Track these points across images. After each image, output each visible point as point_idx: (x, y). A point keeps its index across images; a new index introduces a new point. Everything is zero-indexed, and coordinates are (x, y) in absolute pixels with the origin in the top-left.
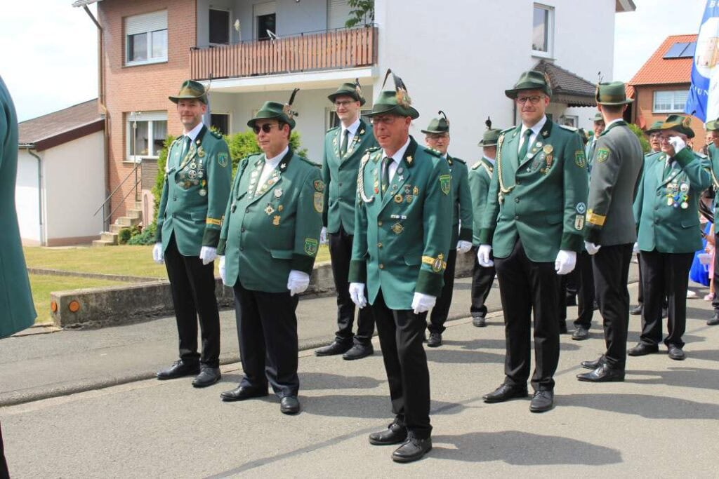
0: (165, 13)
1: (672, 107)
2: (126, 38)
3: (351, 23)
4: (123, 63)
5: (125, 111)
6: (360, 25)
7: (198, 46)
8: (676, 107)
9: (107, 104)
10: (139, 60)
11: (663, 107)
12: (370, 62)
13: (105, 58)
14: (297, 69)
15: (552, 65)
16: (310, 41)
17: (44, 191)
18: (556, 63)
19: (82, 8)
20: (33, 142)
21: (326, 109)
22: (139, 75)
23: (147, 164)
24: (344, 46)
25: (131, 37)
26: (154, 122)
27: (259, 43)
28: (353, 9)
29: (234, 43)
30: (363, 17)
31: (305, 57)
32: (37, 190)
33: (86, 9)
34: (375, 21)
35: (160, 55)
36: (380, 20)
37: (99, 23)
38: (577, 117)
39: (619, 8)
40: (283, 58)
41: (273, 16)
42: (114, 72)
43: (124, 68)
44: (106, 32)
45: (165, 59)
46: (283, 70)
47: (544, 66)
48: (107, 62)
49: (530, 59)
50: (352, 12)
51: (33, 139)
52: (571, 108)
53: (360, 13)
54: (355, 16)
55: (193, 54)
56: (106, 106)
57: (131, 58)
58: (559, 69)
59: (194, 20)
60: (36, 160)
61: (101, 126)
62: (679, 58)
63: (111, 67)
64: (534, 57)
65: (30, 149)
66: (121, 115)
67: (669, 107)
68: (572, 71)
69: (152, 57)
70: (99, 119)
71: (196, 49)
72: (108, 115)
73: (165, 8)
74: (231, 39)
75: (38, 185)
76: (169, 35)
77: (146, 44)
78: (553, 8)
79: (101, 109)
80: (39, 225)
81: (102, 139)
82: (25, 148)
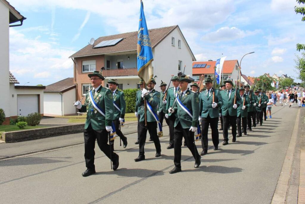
4: (82, 72)
8: (196, 80)
9: (77, 81)
10: (86, 71)
13: (76, 70)
19: (71, 59)
21: (136, 83)
25: (83, 66)
29: (111, 69)
32: (61, 103)
33: (72, 59)
35: (93, 70)
37: (74, 61)
39: (193, 61)
42: (79, 74)
44: (77, 65)
48: (77, 72)
51: (60, 90)
55: (104, 71)
57: (83, 71)
59: (104, 63)
60: (61, 95)
61: (75, 87)
62: (196, 68)
64: (179, 72)
65: (60, 92)
66: (81, 84)
70: (75, 85)
71: (104, 69)
72: (77, 85)
73: (95, 59)
74: (110, 67)
75: (61, 101)
76: (96, 66)
77: (88, 68)
78: (182, 61)
79: (75, 83)
80: (61, 112)
81: (75, 90)
82: (58, 92)
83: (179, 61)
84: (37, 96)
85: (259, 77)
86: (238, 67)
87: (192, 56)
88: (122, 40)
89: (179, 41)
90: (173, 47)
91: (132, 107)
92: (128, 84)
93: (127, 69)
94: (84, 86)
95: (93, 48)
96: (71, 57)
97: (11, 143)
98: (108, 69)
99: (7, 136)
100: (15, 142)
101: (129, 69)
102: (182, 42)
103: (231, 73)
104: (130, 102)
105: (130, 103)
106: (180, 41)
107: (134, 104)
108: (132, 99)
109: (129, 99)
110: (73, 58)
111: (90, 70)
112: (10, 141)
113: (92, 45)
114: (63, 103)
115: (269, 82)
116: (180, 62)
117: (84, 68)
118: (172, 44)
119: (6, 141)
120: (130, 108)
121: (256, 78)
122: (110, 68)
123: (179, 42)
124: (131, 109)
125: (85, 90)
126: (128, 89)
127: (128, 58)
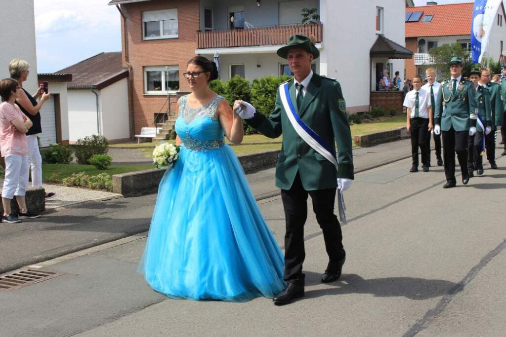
0: (176, 10)
2: (143, 24)
3: (304, 20)
4: (142, 38)
5: (145, 65)
6: (308, 21)
7: (201, 30)
10: (153, 36)
12: (320, 40)
13: (127, 35)
15: (384, 38)
16: (281, 29)
18: (388, 36)
20: (96, 84)
21: (279, 63)
22: (155, 45)
25: (146, 23)
26: (166, 72)
28: (304, 13)
30: (308, 17)
31: (275, 37)
32: (96, 113)
33: (118, 7)
34: (321, 20)
35: (170, 34)
36: (323, 19)
38: (392, 64)
39: (407, 6)
42: (135, 43)
43: (144, 41)
44: (127, 20)
45: (177, 36)
47: (381, 39)
48: (130, 37)
49: (375, 35)
51: (95, 81)
52: (391, 59)
53: (306, 15)
54: (303, 18)
55: (199, 35)
56: (129, 63)
57: (146, 35)
58: (388, 39)
60: (95, 95)
61: (126, 75)
63: (133, 40)
64: (377, 34)
65: (93, 89)
66: (141, 68)
68: (394, 41)
69: (164, 35)
70: (123, 71)
71: (200, 31)
72: (131, 69)
73: (176, 8)
74: (213, 25)
75: (96, 110)
76: (179, 23)
77: (159, 27)
78: (382, 8)
79: (125, 64)
81: (127, 82)
82: (89, 89)
83: (377, 7)
84: (53, 97)
92: (259, 66)
93: (259, 29)
94: (148, 73)
96: (115, 3)
97: (131, 196)
98: (208, 31)
99: (125, 183)
100: (139, 196)
101: (262, 29)
109: (270, 100)
110: (119, 5)
112: (130, 193)
114: (101, 113)
116: (379, 11)
117: (146, 30)
119: (122, 193)
122: (212, 27)
125: (151, 82)
126: (267, 78)
127: (258, 3)
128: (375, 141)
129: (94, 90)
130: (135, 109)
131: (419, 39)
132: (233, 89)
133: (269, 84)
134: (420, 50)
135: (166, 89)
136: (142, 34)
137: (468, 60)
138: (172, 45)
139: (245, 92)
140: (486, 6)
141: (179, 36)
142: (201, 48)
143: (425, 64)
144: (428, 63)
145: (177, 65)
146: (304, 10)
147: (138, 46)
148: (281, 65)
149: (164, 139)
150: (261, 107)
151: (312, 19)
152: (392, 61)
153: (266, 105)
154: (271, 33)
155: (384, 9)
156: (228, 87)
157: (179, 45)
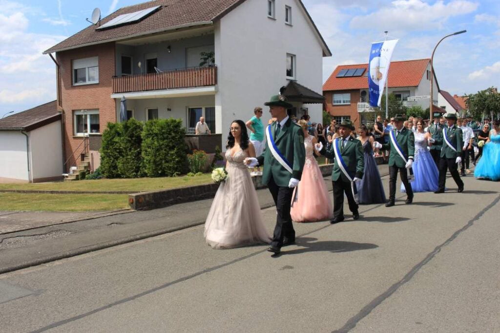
0: (97, 57)
1: (342, 102)
2: (73, 71)
3: (202, 64)
4: (72, 84)
5: (73, 109)
6: (206, 65)
7: (117, 75)
8: (344, 102)
9: (63, 106)
10: (81, 82)
11: (337, 102)
12: (214, 83)
13: (61, 81)
14: (174, 87)
15: (296, 83)
16: (181, 73)
17: (31, 153)
18: (298, 82)
19: (48, 55)
20: (24, 127)
21: (186, 107)
22: (82, 90)
23: (92, 138)
24: (196, 75)
25: (76, 70)
26: (91, 115)
27: (148, 74)
28: (202, 57)
29: (134, 74)
30: (207, 61)
31: (176, 80)
32: (26, 153)
33: (51, 56)
34: (216, 63)
35: (94, 80)
36: (217, 63)
37: (57, 62)
38: (307, 109)
39: (324, 55)
40: (164, 81)
41: (156, 59)
42: (67, 89)
43: (73, 87)
44: (61, 67)
45: (97, 82)
46: (164, 87)
47: (292, 84)
48: (62, 84)
49: (286, 81)
50: (202, 59)
51: (23, 125)
52: (305, 104)
53: (205, 59)
54: (203, 61)
55: (114, 80)
56: (62, 106)
57: (76, 82)
58: (299, 85)
59: (114, 62)
60: (25, 136)
61: (60, 118)
62: (344, 77)
63: (65, 86)
64: (287, 79)
65: (22, 130)
66: (71, 112)
67: (340, 102)
70: (58, 114)
71: (115, 76)
72: (64, 112)
74: (132, 71)
75: (26, 150)
76: (99, 69)
77: (85, 75)
78: (295, 56)
79: (59, 108)
80: (28, 172)
81: (60, 125)
82: (19, 130)
83: (288, 54)
85: (476, 95)
86: (432, 74)
87: (321, 46)
88: (157, 10)
89: (288, 9)
90: (271, 22)
91: (163, 162)
92: (169, 110)
94: (79, 117)
95: (96, 30)
96: (49, 52)
98: (125, 76)
102: (295, 13)
103: (418, 86)
104: (158, 150)
105: (159, 154)
106: (290, 8)
107: (166, 154)
108: (163, 144)
110: (54, 55)
111: (89, 80)
113: (95, 23)
115: (497, 104)
116: (292, 58)
117: (76, 76)
118: (270, 14)
120: (158, 165)
121: (470, 96)
122: (131, 73)
123: (289, 12)
124: (161, 169)
127: (169, 50)
128: (172, 200)
129: (23, 132)
130: (67, 149)
131: (361, 91)
132: (126, 131)
133: (155, 127)
134: (362, 100)
135: (91, 132)
136: (72, 81)
137: (401, 108)
138: (93, 90)
139: (136, 134)
140: (382, 49)
141: (99, 81)
142: (116, 93)
143: (366, 111)
144: (368, 110)
145: (98, 109)
146: (202, 54)
147: (69, 91)
148: (189, 109)
149: (74, 180)
150: (149, 150)
151: (211, 63)
152: (306, 106)
153: (153, 149)
154: (171, 76)
155: (297, 56)
156: (123, 129)
157: (100, 90)
